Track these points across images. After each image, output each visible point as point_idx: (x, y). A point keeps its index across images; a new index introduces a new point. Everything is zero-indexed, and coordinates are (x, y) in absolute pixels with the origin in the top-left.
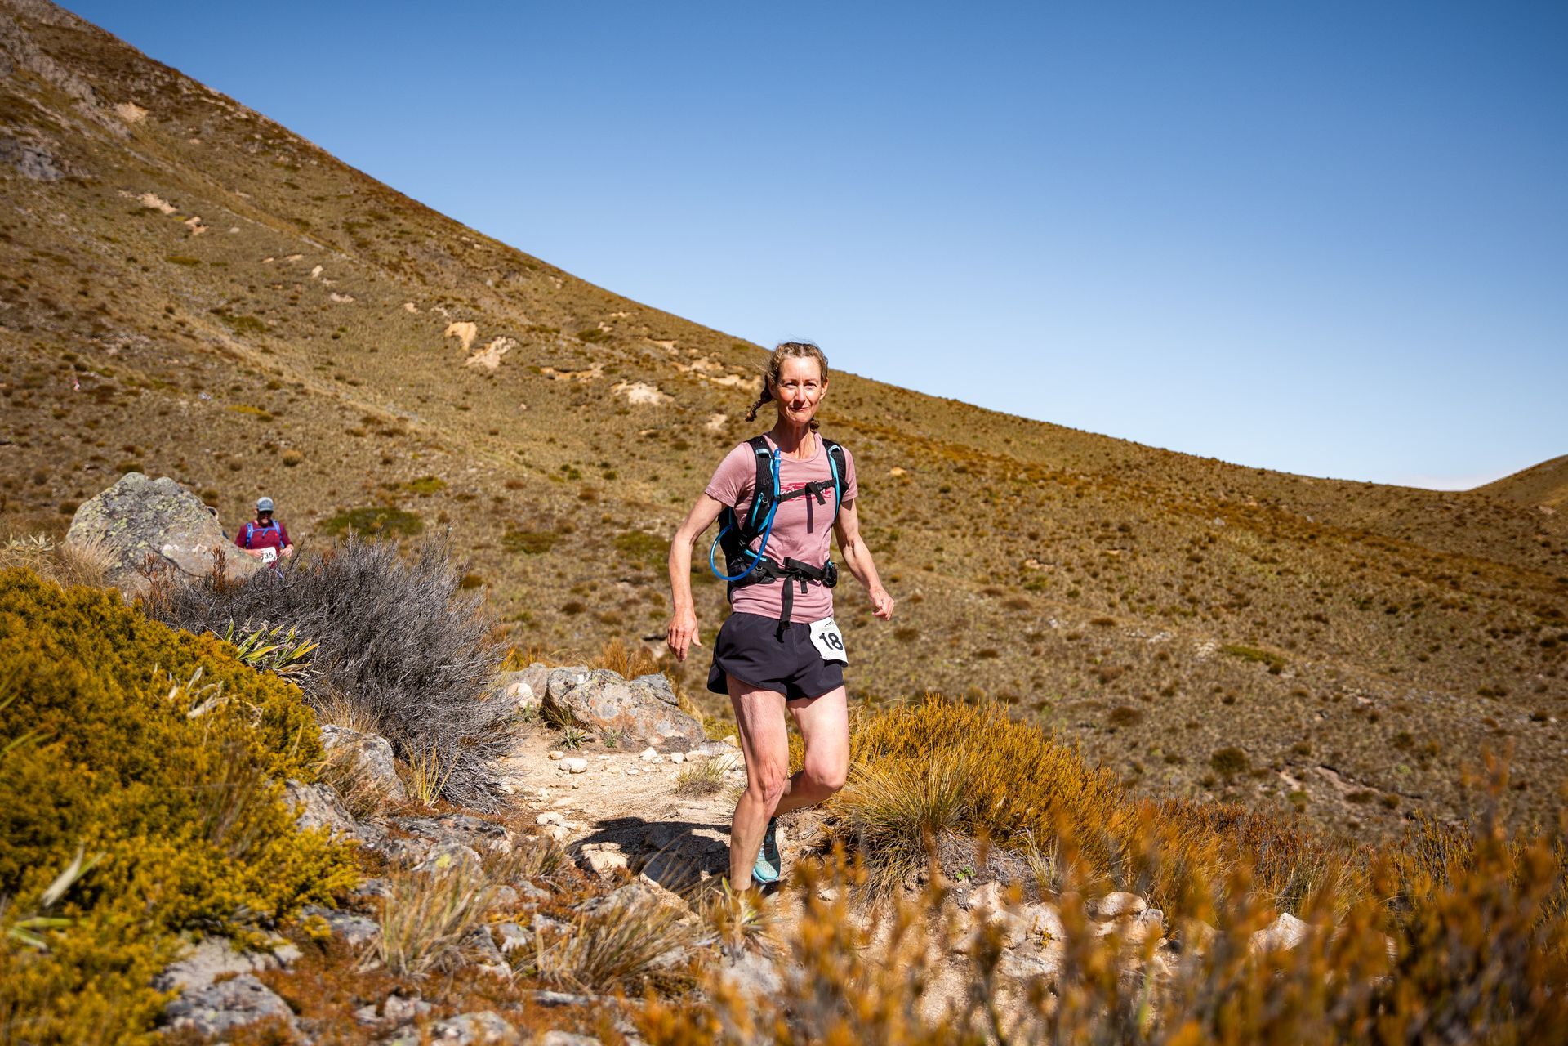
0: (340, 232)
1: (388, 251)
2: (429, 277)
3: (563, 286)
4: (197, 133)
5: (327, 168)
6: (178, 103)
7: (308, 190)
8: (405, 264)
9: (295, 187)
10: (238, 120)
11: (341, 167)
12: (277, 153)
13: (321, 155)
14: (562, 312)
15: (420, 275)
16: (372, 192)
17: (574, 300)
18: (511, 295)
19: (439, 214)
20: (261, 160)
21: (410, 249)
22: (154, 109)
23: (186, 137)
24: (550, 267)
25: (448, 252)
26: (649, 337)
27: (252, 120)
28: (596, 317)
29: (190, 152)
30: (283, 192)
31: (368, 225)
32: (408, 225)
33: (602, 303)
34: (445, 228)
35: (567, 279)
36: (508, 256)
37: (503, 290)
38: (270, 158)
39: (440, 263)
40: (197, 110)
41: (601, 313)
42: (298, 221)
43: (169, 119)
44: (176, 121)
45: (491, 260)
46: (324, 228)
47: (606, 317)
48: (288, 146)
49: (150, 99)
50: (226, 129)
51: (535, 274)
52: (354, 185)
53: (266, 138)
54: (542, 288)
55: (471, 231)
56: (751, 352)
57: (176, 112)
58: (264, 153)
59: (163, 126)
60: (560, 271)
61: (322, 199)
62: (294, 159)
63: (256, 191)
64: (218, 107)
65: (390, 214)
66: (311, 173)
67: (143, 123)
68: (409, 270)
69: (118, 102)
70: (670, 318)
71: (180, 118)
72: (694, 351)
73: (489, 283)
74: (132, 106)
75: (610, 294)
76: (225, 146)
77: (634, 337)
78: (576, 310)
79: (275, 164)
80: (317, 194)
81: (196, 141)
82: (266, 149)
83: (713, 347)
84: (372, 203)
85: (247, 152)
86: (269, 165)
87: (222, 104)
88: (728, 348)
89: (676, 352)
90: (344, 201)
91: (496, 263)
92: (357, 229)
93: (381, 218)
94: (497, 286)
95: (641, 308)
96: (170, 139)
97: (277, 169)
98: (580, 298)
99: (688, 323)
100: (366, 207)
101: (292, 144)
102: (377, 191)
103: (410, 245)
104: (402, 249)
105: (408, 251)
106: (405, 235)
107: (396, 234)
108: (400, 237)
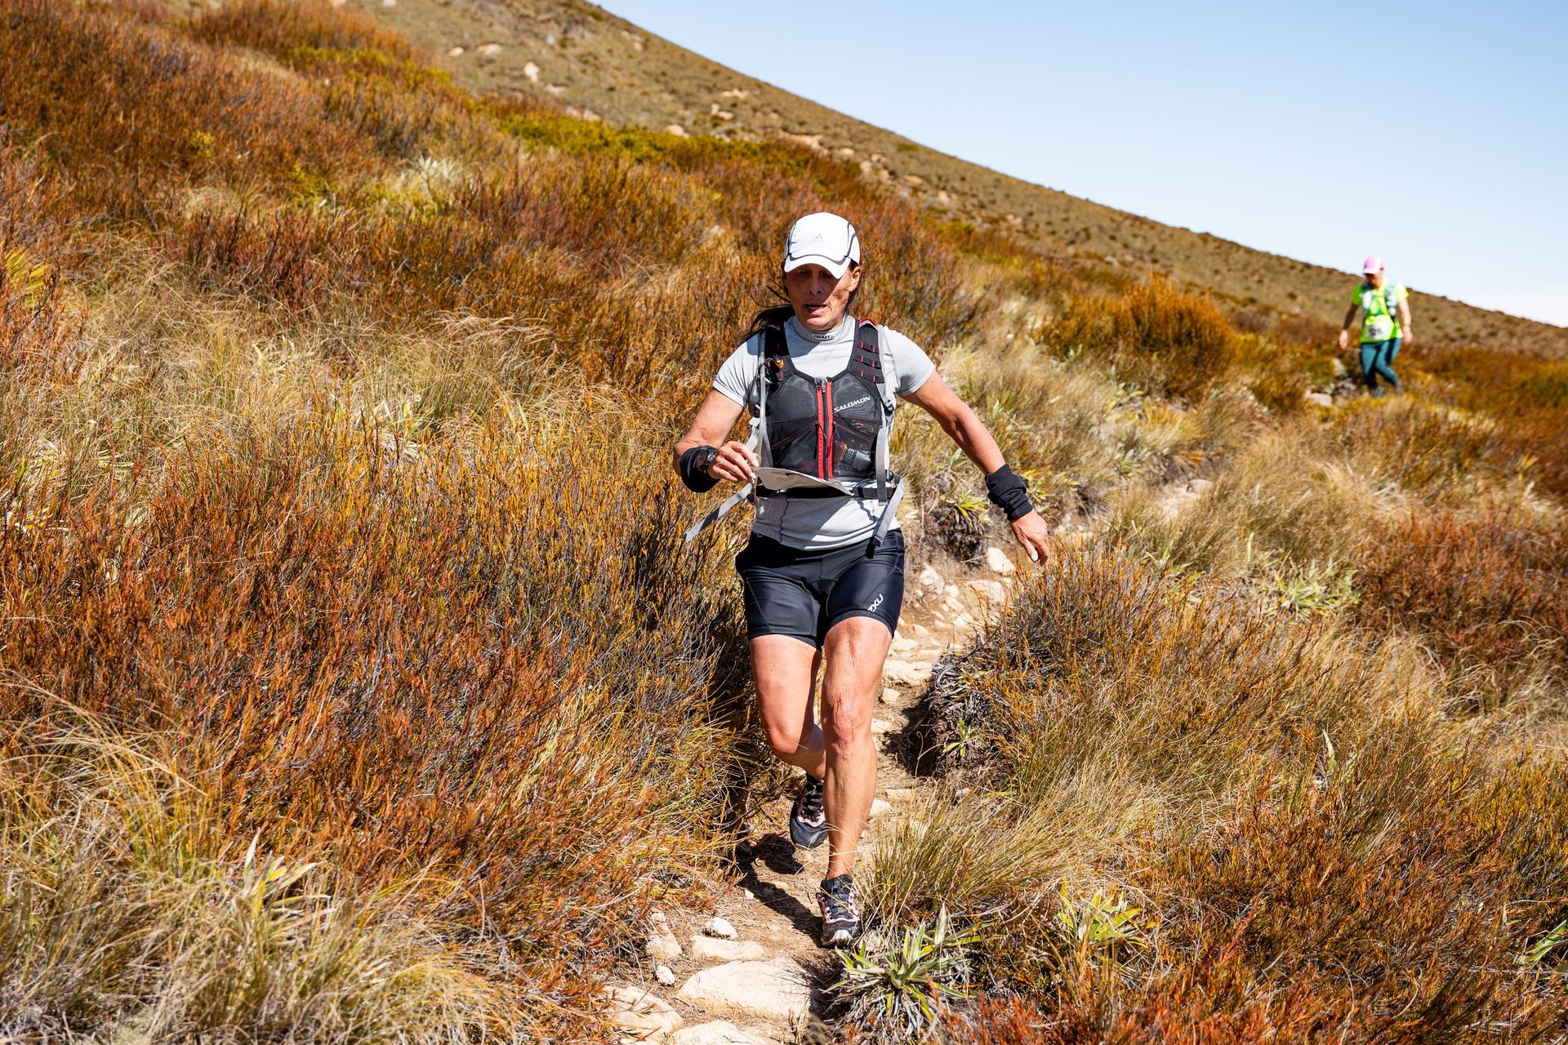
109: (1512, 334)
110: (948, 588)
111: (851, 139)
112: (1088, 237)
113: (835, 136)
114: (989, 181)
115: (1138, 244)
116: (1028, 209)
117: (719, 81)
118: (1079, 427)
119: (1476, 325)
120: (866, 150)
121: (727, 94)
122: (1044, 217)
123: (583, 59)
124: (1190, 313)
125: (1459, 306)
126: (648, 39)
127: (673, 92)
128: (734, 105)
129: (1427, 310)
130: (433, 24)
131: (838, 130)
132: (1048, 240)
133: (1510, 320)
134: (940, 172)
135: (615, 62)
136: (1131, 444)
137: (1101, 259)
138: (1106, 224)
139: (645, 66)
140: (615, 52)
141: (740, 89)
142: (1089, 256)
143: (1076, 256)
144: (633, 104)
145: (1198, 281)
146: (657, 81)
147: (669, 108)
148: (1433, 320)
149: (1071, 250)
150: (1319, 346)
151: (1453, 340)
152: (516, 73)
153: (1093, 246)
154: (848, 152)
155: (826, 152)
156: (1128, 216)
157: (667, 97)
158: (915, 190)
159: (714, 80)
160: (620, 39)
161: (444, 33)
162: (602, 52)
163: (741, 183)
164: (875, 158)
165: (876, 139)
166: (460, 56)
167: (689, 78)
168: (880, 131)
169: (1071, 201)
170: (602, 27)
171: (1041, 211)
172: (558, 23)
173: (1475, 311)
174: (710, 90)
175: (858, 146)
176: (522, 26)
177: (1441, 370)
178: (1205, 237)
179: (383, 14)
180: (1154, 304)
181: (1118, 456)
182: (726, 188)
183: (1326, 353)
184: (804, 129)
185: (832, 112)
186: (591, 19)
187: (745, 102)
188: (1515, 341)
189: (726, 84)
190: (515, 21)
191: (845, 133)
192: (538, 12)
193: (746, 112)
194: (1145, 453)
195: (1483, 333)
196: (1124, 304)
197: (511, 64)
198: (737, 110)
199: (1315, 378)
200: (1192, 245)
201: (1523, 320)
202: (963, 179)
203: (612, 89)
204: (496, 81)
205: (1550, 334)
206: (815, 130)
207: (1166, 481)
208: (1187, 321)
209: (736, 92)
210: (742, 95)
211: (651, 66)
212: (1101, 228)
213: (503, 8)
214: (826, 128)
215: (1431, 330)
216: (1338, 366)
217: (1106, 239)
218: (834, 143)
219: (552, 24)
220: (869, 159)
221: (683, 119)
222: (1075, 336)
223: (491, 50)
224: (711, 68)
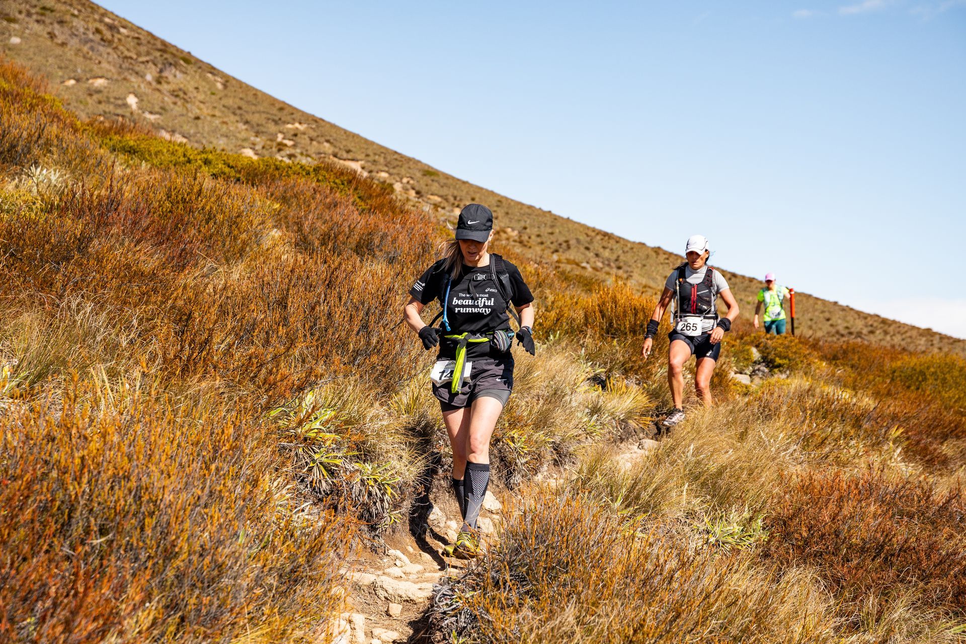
3: (225, 85)
14: (233, 118)
17: (243, 105)
21: (57, 30)
25: (97, 37)
26: (334, 155)
28: (272, 127)
34: (83, 5)
37: (165, 87)
39: (92, 49)
45: (143, 49)
47: (281, 127)
54: (204, 87)
73: (149, 77)
78: (249, 117)
88: (417, 174)
95: (317, 120)
98: (247, 102)
103: (56, 26)
104: (49, 30)
105: (57, 33)
106: (48, 13)
107: (37, 9)
108: (42, 15)
109: (886, 333)
110: (449, 523)
111: (386, 165)
112: (569, 247)
113: (374, 162)
115: (606, 254)
116: (522, 224)
117: (284, 116)
118: (556, 396)
119: (859, 325)
120: (398, 174)
121: (290, 126)
122: (535, 231)
123: (174, 94)
124: (643, 309)
125: (847, 309)
126: (228, 81)
127: (247, 122)
128: (295, 135)
129: (823, 312)
130: (51, 60)
131: (377, 157)
132: (538, 249)
133: (884, 321)
135: (201, 97)
136: (595, 410)
137: (578, 265)
138: (582, 238)
139: (224, 102)
140: (201, 89)
141: (300, 123)
142: (569, 262)
143: (558, 262)
144: (215, 131)
145: (652, 284)
146: (234, 114)
147: (243, 135)
148: (828, 320)
149: (555, 257)
150: (741, 338)
151: (843, 336)
152: (120, 102)
153: (572, 255)
154: (384, 175)
155: (365, 174)
156: (599, 232)
157: (242, 126)
158: (436, 206)
159: (279, 115)
160: (205, 79)
161: (60, 68)
162: (190, 88)
163: (296, 196)
164: (405, 180)
165: (406, 166)
166: (73, 86)
168: (409, 160)
169: (556, 219)
170: (191, 69)
171: (532, 226)
172: (155, 65)
173: (859, 313)
174: (276, 122)
175: (392, 171)
176: (125, 65)
177: (833, 358)
178: (657, 250)
179: (10, 49)
180: (615, 301)
181: (586, 419)
182: (284, 200)
183: (746, 343)
184: (350, 156)
185: (372, 143)
186: (182, 62)
187: (304, 133)
188: (888, 338)
189: (289, 118)
190: (120, 61)
191: (382, 160)
192: (139, 54)
193: (304, 140)
194: (606, 418)
195: (865, 331)
196: (591, 300)
197: (115, 94)
198: (297, 139)
199: (738, 362)
200: (648, 256)
201: (894, 322)
203: (197, 118)
204: (102, 107)
205: (914, 333)
206: (359, 157)
207: (622, 440)
208: (641, 315)
209: (298, 126)
210: (302, 128)
211: (230, 102)
212: (578, 241)
213: (110, 50)
214: (367, 155)
215: (826, 327)
216: (755, 354)
217: (582, 249)
218: (373, 168)
219: (150, 64)
220: (400, 181)
221: (254, 144)
222: (555, 324)
223: (99, 83)
224: (278, 106)
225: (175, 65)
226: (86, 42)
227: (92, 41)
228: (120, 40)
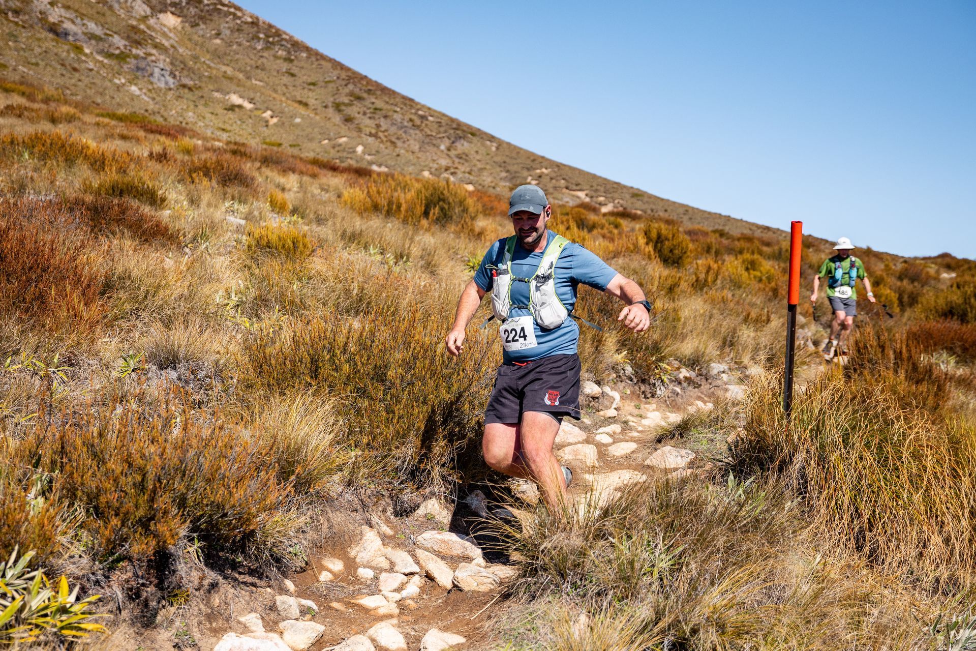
0: (331, 110)
1: (368, 124)
2: (399, 143)
3: (497, 148)
4: (218, 35)
5: (313, 59)
6: (202, 11)
7: (303, 77)
8: (381, 134)
9: (293, 75)
10: (246, 23)
11: (323, 57)
12: (277, 48)
13: (308, 49)
14: (498, 169)
15: (393, 143)
16: (349, 78)
17: (507, 160)
18: (459, 157)
19: (399, 94)
20: (265, 54)
21: (382, 122)
22: (185, 16)
23: (210, 38)
24: (486, 134)
25: (410, 124)
26: (567, 188)
27: (255, 23)
28: (525, 173)
29: (216, 50)
30: (286, 79)
31: (350, 105)
32: (379, 104)
33: (529, 162)
34: (405, 104)
35: (500, 144)
36: (454, 126)
37: (453, 153)
38: (272, 52)
39: (405, 132)
40: (215, 17)
41: (528, 169)
42: (300, 102)
43: (197, 25)
44: (202, 26)
45: (442, 129)
46: (320, 107)
47: (532, 173)
48: (284, 43)
49: (182, 8)
50: (238, 30)
51: (475, 139)
52: (336, 73)
53: (268, 36)
54: (482, 151)
55: (423, 106)
56: (646, 199)
57: (201, 18)
58: (267, 48)
59: (194, 30)
60: (493, 137)
61: (314, 84)
62: (289, 53)
63: (266, 79)
64: (231, 13)
65: (365, 95)
66: (302, 64)
67: (179, 28)
68: (385, 139)
69: (161, 11)
70: (581, 172)
71: (205, 23)
72: (602, 199)
73: (443, 147)
74: (169, 14)
75: (533, 154)
76: (240, 44)
77: (555, 188)
78: (510, 168)
79: (276, 57)
80: (309, 80)
81: (218, 41)
82: (269, 46)
83: (616, 195)
84: (351, 87)
85: (255, 49)
86: (272, 58)
87: (232, 10)
88: (628, 196)
89: (587, 200)
90: (331, 85)
91: (445, 132)
92: (343, 108)
93: (359, 98)
94: (449, 150)
95: (559, 166)
96: (200, 40)
97: (278, 61)
98: (511, 158)
99: (594, 176)
100: (347, 90)
101: (286, 40)
102: (354, 77)
103: (382, 119)
104: (377, 122)
105: (382, 124)
106: (378, 112)
107: (371, 110)
108: (374, 113)
111: (605, 192)
113: (596, 191)
114: (681, 210)
120: (612, 198)
121: (538, 171)
127: (508, 171)
128: (540, 177)
131: (599, 188)
134: (654, 207)
135: (478, 157)
139: (495, 159)
140: (480, 152)
141: (547, 168)
146: (500, 166)
159: (533, 164)
160: (484, 145)
162: (472, 152)
164: (616, 201)
165: (620, 191)
167: (518, 164)
168: (623, 187)
172: (449, 138)
175: (608, 195)
176: (427, 140)
184: (578, 188)
186: (468, 135)
187: (547, 175)
189: (538, 166)
190: (423, 138)
191: (602, 189)
192: (439, 133)
202: (666, 211)
206: (584, 188)
209: (544, 170)
210: (547, 171)
211: (498, 159)
213: (417, 132)
214: (592, 186)
218: (594, 194)
219: (446, 139)
220: (613, 202)
224: (532, 158)
225: (464, 138)
226: (402, 128)
227: (406, 127)
228: (426, 125)
